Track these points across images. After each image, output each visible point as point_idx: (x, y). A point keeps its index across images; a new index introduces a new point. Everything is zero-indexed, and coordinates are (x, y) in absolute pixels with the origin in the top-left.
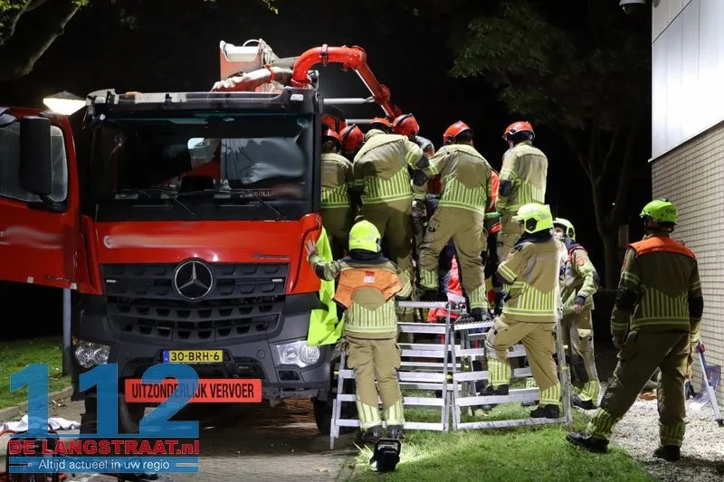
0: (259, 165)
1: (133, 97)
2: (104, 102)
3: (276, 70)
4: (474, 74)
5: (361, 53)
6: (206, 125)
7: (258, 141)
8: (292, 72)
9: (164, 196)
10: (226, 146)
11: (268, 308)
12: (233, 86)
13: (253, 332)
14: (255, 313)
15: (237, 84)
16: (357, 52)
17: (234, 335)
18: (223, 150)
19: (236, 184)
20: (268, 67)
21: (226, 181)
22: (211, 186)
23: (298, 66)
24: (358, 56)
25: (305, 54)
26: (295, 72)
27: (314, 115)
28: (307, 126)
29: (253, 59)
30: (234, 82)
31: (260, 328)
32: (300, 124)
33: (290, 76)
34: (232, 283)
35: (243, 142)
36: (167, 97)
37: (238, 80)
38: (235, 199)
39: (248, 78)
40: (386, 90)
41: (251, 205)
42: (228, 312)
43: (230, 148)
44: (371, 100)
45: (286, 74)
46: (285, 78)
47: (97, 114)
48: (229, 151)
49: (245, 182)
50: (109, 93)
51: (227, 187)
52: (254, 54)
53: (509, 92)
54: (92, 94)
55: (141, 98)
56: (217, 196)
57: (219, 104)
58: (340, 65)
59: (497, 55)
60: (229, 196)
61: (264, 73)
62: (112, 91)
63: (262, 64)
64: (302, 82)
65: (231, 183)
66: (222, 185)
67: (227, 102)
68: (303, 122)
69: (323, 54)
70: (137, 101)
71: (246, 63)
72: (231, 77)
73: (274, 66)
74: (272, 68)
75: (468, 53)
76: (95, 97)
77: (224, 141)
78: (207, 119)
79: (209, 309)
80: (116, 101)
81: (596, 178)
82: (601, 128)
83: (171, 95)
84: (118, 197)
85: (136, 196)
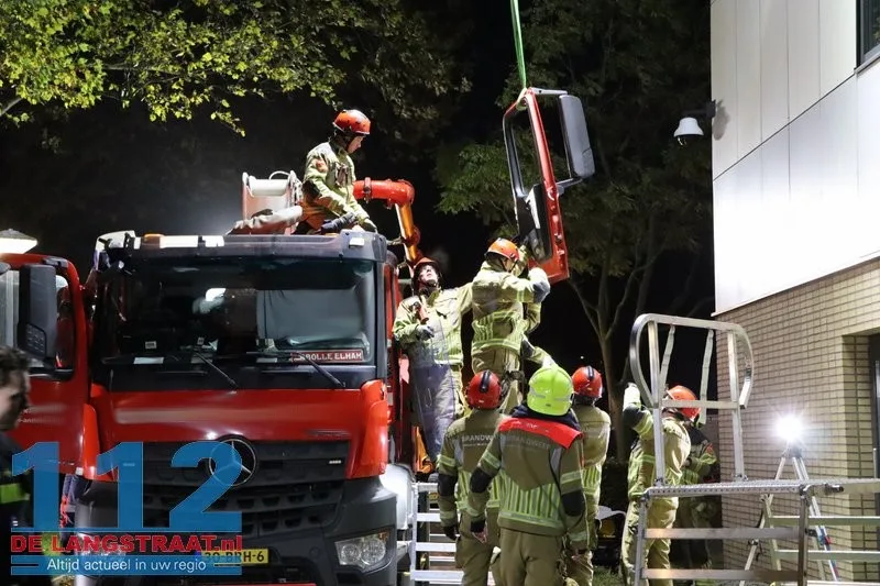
1: (157, 240)
2: (122, 246)
4: (466, 209)
5: (408, 188)
9: (196, 360)
11: (323, 496)
13: (305, 525)
14: (308, 503)
15: (266, 224)
16: (404, 188)
17: (282, 528)
19: (282, 344)
21: (272, 341)
22: (254, 348)
24: (406, 192)
27: (375, 264)
30: (261, 222)
31: (314, 519)
32: (357, 273)
34: (279, 464)
36: (200, 240)
37: (266, 219)
38: (283, 363)
39: (278, 218)
40: (418, 232)
41: (302, 369)
42: (275, 501)
44: (399, 241)
47: (114, 261)
50: (127, 236)
51: (274, 349)
54: (105, 237)
55: (167, 242)
56: (260, 360)
57: (263, 248)
58: (385, 201)
59: (490, 188)
60: (275, 360)
61: (296, 211)
62: (132, 234)
63: (294, 200)
65: (278, 343)
66: (268, 346)
67: (273, 247)
68: (361, 272)
69: (366, 189)
70: (162, 246)
72: (258, 214)
75: (457, 185)
76: (109, 240)
77: (261, 293)
79: (251, 497)
80: (137, 244)
81: (606, 332)
82: (611, 272)
83: (204, 238)
84: (139, 361)
85: (160, 360)
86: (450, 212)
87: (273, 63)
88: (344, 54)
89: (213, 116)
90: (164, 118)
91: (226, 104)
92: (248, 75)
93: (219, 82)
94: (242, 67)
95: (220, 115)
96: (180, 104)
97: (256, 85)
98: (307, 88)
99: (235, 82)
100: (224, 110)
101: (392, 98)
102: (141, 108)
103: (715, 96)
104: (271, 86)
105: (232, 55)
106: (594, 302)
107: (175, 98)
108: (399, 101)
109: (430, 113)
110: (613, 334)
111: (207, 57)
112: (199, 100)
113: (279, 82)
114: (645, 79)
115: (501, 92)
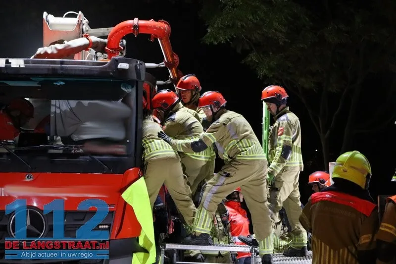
0: (88, 124)
3: (94, 39)
4: (223, 41)
5: (166, 26)
6: (38, 87)
7: (86, 102)
8: (106, 41)
10: (55, 105)
12: (55, 52)
15: (59, 51)
16: (162, 25)
18: (53, 109)
19: (67, 140)
20: (87, 37)
21: (59, 138)
22: (46, 142)
23: (112, 35)
24: (164, 29)
25: (118, 26)
26: (109, 42)
27: (137, 82)
28: (130, 91)
29: (73, 29)
30: (56, 49)
32: (124, 89)
33: (105, 44)
35: (73, 103)
36: (7, 62)
37: (60, 47)
38: (67, 154)
39: (69, 46)
40: (176, 57)
41: (82, 159)
43: (59, 108)
44: (162, 65)
45: (101, 42)
46: (100, 46)
48: (58, 111)
49: (76, 138)
51: (60, 143)
52: (74, 25)
56: (51, 151)
57: (54, 70)
58: (149, 36)
59: (242, 26)
60: (61, 151)
61: (83, 41)
63: (81, 34)
64: (115, 50)
65: (64, 140)
66: (56, 141)
67: (62, 69)
68: (125, 87)
69: (135, 26)
71: (67, 32)
72: (54, 43)
73: (91, 35)
74: (90, 38)
75: (217, 23)
77: (53, 102)
78: (40, 83)
82: (330, 89)
83: (10, 60)
86: (211, 43)
106: (317, 110)
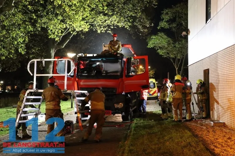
2: (81, 56)
4: (152, 47)
5: (130, 46)
6: (101, 60)
9: (92, 74)
11: (112, 96)
14: (110, 97)
19: (106, 72)
31: (111, 100)
38: (106, 75)
53: (159, 51)
54: (79, 55)
59: (157, 43)
62: (83, 54)
66: (104, 72)
70: (87, 56)
75: (151, 43)
80: (83, 56)
81: (177, 68)
82: (178, 58)
83: (94, 55)
84: (84, 75)
85: (87, 74)
86: (149, 47)
87: (118, 22)
88: (130, 21)
89: (108, 32)
90: (100, 32)
91: (110, 30)
92: (114, 24)
93: (109, 26)
94: (112, 23)
95: (109, 32)
96: (103, 30)
97: (115, 26)
98: (124, 27)
99: (111, 26)
100: (110, 31)
101: (140, 28)
102: (96, 31)
103: (189, 28)
104: (118, 26)
105: (111, 21)
106: (175, 63)
107: (102, 29)
108: (141, 28)
109: (146, 30)
110: (178, 69)
111: (107, 22)
112: (106, 29)
113: (119, 26)
114: (183, 23)
115: (158, 26)
